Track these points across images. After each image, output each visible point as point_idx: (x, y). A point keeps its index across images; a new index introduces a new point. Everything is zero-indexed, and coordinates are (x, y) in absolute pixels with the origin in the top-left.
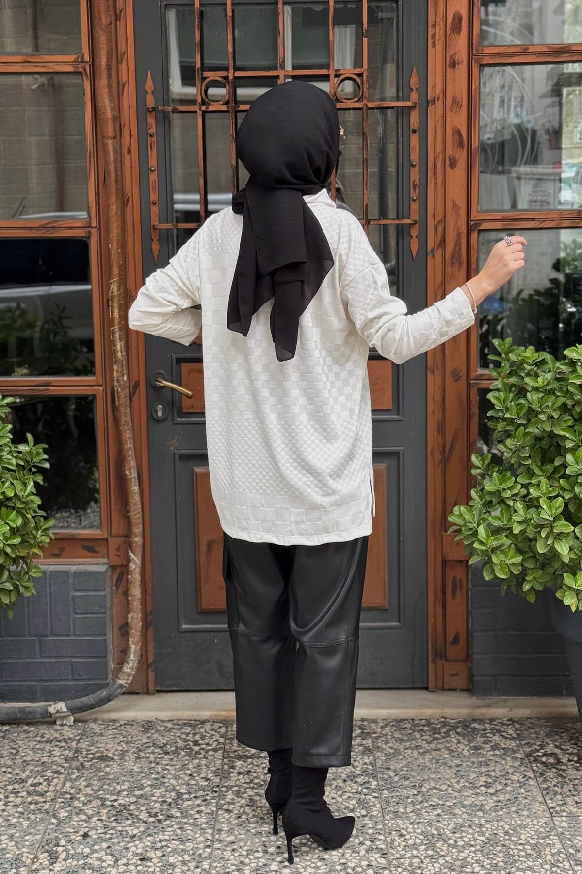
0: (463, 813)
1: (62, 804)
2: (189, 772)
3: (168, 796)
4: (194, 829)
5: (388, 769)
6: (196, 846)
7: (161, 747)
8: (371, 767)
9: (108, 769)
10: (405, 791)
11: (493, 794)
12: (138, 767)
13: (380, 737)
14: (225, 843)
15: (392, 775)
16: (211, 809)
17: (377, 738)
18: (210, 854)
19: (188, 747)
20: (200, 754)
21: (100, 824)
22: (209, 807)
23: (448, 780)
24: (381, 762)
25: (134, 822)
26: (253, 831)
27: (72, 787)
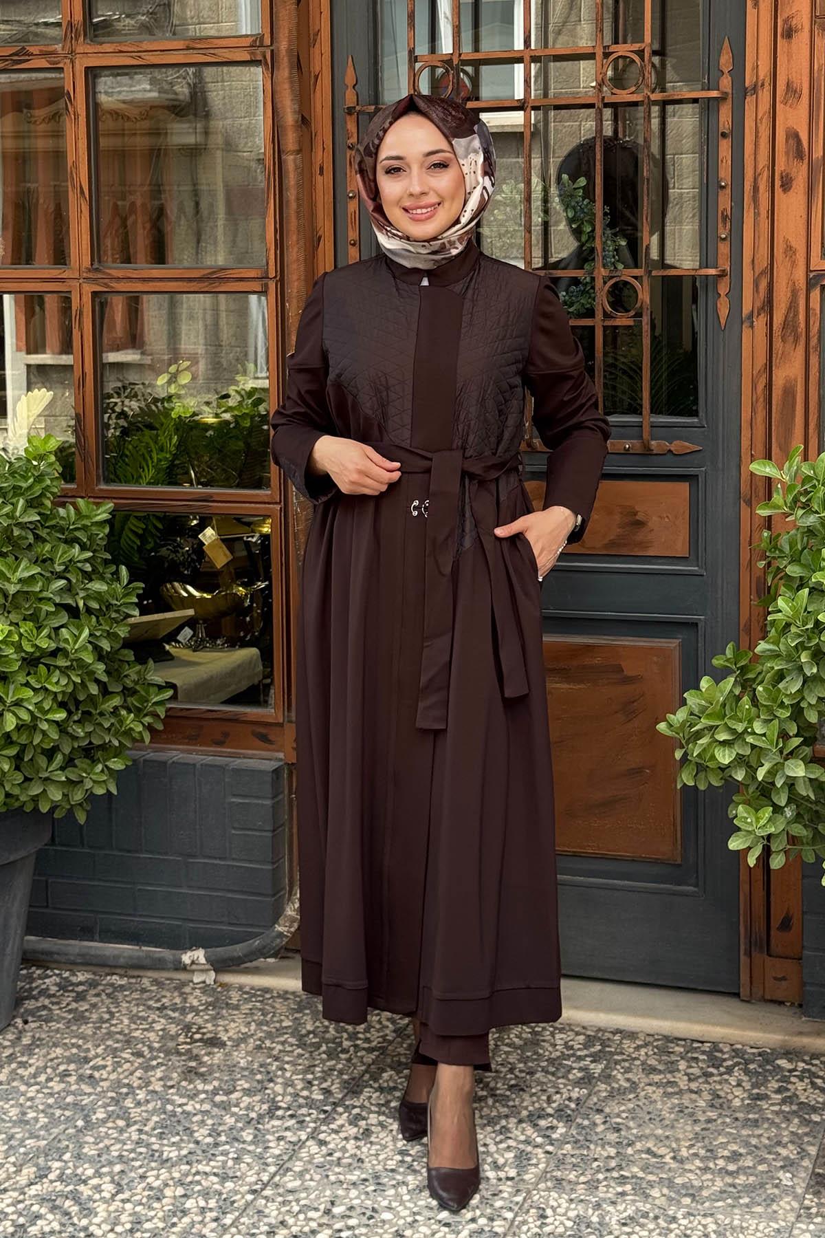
0: (664, 1195)
1: (108, 1101)
2: (310, 1077)
3: (256, 1109)
4: (254, 1163)
5: (599, 1111)
6: (237, 1189)
7: (301, 1038)
8: (573, 1105)
9: (206, 1058)
10: (599, 1149)
11: (730, 1173)
12: (248, 1061)
13: (627, 1060)
14: (281, 1190)
15: (598, 1121)
16: (299, 1136)
17: (617, 1063)
18: (248, 1205)
19: (338, 1040)
20: (348, 1052)
21: (135, 1136)
22: (299, 1133)
23: (677, 1140)
24: (595, 1100)
25: (182, 1140)
26: (333, 1178)
27: (140, 1078)
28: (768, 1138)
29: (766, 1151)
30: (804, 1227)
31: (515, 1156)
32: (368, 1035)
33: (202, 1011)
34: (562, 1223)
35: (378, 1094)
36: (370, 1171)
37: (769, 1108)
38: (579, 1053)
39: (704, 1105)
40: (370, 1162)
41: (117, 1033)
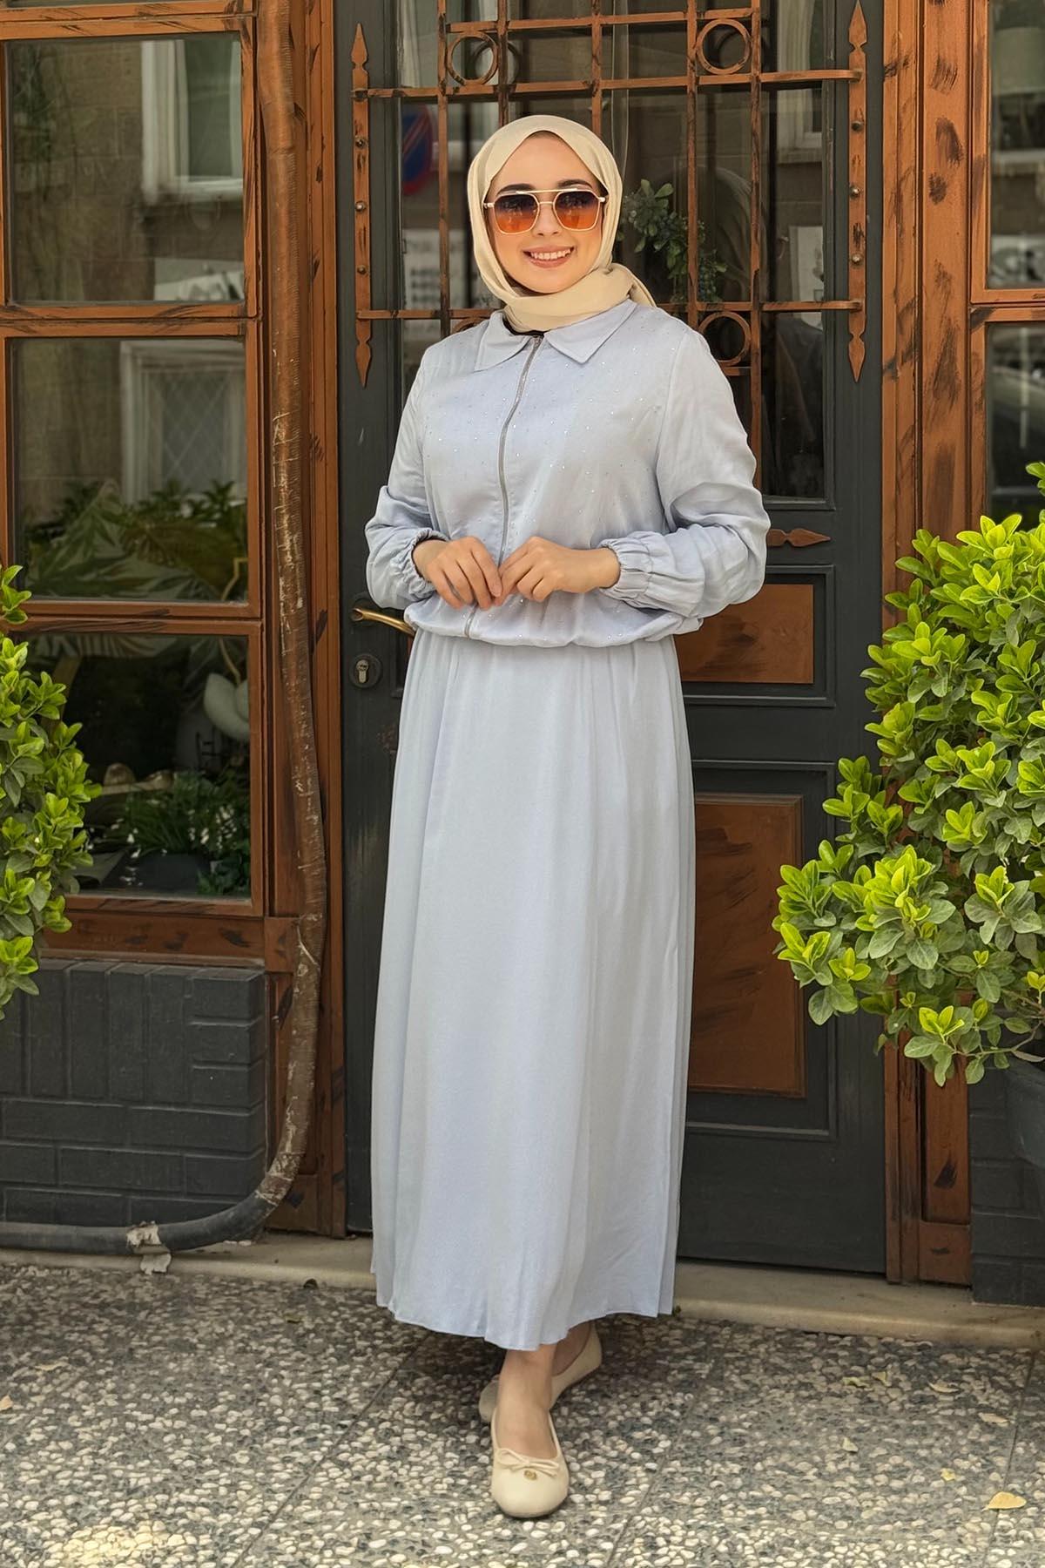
0: (808, 1519)
1: (46, 1419)
2: (317, 1385)
3: (250, 1424)
4: (256, 1491)
5: (713, 1420)
6: (235, 1521)
7: (299, 1339)
8: (676, 1414)
9: (172, 1365)
10: (717, 1465)
11: (895, 1492)
12: (229, 1368)
13: (742, 1359)
14: (296, 1522)
15: (712, 1433)
16: (312, 1457)
17: (728, 1362)
18: (254, 1539)
19: (349, 1340)
20: (364, 1355)
21: (88, 1461)
22: (311, 1453)
23: (822, 1454)
24: (705, 1406)
25: (152, 1464)
26: (364, 1506)
27: (84, 1391)
28: (942, 1449)
29: (939, 1465)
30: (1001, 1552)
31: (606, 1477)
32: (389, 1333)
33: (157, 1308)
34: (679, 1554)
35: (412, 1404)
36: (414, 1497)
37: (940, 1413)
38: (677, 1351)
39: (851, 1410)
40: (412, 1486)
41: (48, 1337)
